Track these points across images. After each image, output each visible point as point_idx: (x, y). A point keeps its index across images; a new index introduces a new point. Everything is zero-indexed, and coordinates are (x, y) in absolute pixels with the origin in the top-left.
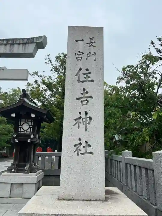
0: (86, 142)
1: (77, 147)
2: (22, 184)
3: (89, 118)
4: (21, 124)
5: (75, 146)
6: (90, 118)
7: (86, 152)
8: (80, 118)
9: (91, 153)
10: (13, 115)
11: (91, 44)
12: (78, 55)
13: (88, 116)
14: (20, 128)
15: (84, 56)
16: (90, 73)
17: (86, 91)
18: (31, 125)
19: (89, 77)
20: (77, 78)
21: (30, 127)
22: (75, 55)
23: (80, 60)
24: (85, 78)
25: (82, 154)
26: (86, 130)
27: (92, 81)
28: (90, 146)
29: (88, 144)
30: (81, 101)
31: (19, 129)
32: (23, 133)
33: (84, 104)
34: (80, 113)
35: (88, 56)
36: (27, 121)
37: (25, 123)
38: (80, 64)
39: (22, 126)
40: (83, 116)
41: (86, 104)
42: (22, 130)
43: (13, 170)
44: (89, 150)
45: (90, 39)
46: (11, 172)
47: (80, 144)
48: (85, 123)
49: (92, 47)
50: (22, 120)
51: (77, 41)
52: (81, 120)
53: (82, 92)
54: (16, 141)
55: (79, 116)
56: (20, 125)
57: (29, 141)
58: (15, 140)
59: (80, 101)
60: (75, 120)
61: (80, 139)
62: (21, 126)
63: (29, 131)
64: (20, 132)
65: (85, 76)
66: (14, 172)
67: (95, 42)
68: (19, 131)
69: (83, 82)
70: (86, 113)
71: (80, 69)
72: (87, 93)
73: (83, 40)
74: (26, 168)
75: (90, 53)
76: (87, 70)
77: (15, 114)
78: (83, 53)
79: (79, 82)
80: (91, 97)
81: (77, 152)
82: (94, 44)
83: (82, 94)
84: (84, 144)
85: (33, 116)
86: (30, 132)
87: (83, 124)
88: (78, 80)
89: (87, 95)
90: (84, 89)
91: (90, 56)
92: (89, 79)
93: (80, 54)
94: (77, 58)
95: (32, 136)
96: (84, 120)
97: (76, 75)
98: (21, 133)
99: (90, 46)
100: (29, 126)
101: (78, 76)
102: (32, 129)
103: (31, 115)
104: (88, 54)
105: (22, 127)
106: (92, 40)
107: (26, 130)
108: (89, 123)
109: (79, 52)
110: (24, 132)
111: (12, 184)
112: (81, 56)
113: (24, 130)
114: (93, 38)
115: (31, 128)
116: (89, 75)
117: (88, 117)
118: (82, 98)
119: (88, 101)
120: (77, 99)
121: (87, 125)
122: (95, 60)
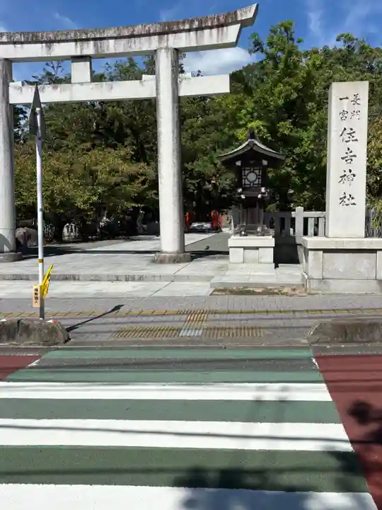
0: (350, 196)
2: (258, 248)
3: (353, 176)
4: (246, 174)
5: (341, 199)
7: (350, 203)
8: (345, 175)
9: (354, 204)
10: (238, 163)
11: (355, 101)
12: (342, 114)
13: (352, 173)
14: (245, 179)
15: (349, 115)
16: (354, 132)
18: (259, 175)
19: (353, 137)
20: (341, 138)
22: (340, 115)
23: (345, 120)
24: (349, 138)
25: (347, 205)
26: (350, 186)
27: (356, 140)
28: (353, 198)
30: (346, 161)
31: (243, 180)
32: (249, 186)
33: (348, 163)
34: (345, 171)
35: (353, 114)
36: (254, 170)
37: (251, 172)
38: (345, 124)
39: (247, 176)
40: (347, 173)
41: (350, 163)
42: (247, 182)
43: (243, 233)
44: (353, 201)
45: (355, 95)
46: (241, 235)
48: (349, 179)
49: (356, 105)
50: (247, 168)
51: (341, 99)
52: (346, 177)
53: (347, 151)
55: (344, 173)
57: (260, 196)
58: (242, 196)
59: (344, 160)
60: (341, 177)
61: (345, 193)
62: (245, 177)
63: (257, 182)
65: (349, 136)
66: (245, 235)
67: (359, 99)
68: (244, 183)
69: (346, 142)
70: (350, 171)
71: (345, 129)
72: (351, 152)
73: (347, 98)
74: (258, 230)
75: (354, 111)
76: (351, 129)
77: (240, 162)
78: (347, 113)
79: (343, 142)
80: (355, 156)
81: (342, 204)
82: (358, 102)
83: (346, 153)
84: (348, 197)
85: (265, 163)
86: (259, 184)
87: (348, 181)
88: (343, 140)
89: (351, 154)
90: (349, 149)
92: (352, 139)
94: (341, 118)
95: (263, 190)
96: (349, 177)
97: (341, 135)
98: (247, 186)
99: (354, 104)
100: (257, 176)
101: (343, 136)
102: (260, 180)
103: (262, 162)
105: (247, 178)
106: (357, 96)
107: (253, 182)
108: (353, 180)
109: (344, 111)
110: (250, 184)
111: (244, 248)
112: (346, 115)
114: (358, 94)
115: (259, 178)
116: (353, 135)
118: (346, 157)
119: (352, 160)
120: (342, 158)
121: (351, 181)
122: (359, 119)
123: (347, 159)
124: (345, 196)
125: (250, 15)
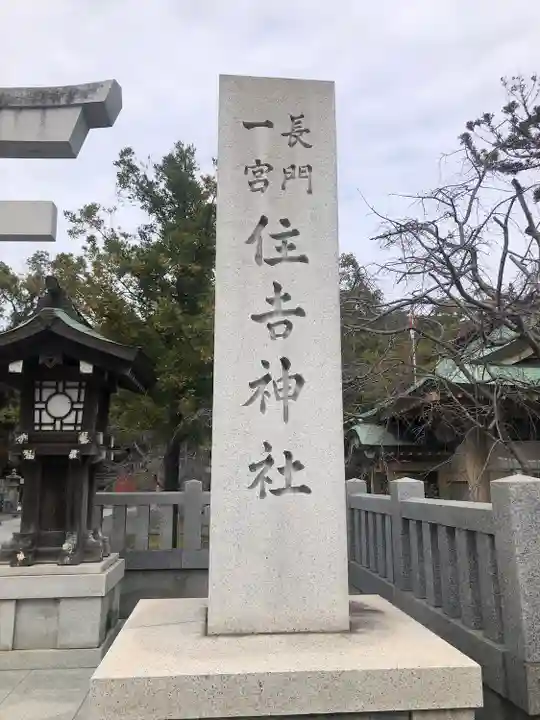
0: (288, 455)
1: (258, 471)
2: (56, 600)
3: (294, 381)
4: (45, 399)
5: (253, 467)
6: (299, 380)
7: (289, 485)
8: (267, 378)
9: (304, 489)
10: (16, 367)
11: (295, 136)
12: (254, 173)
13: (292, 371)
14: (41, 410)
15: (275, 178)
16: (295, 233)
17: (282, 294)
18: (79, 402)
19: (292, 247)
20: (253, 248)
21: (76, 406)
22: (246, 173)
23: (262, 190)
24: (279, 249)
25: (276, 492)
26: (286, 418)
27: (303, 259)
28: (298, 466)
29: (293, 461)
30: (269, 326)
31: (37, 413)
32: (51, 428)
33: (278, 336)
34: (266, 364)
35: (289, 176)
36: (65, 387)
37: (57, 393)
38: (262, 204)
39: (46, 403)
40: (276, 371)
41: (285, 336)
42: (46, 419)
43: (21, 556)
44: (298, 479)
45: (293, 119)
46: (14, 562)
47: (269, 461)
48: (281, 394)
49: (299, 147)
50: (45, 383)
51: (248, 126)
52: (269, 387)
53: (272, 295)
54: (29, 455)
55: (263, 372)
56: (41, 402)
57: (73, 454)
58: (26, 452)
59: (263, 326)
60: (252, 385)
61: (267, 447)
62: (43, 406)
63: (71, 419)
64: (41, 424)
65: (279, 243)
66: (25, 563)
67: (307, 131)
68: (37, 421)
69: (272, 262)
70: (285, 363)
71: (263, 221)
72: (286, 297)
73: (268, 124)
74: (65, 546)
75: (293, 167)
76: (285, 223)
77: (21, 363)
78: (270, 168)
79: (259, 264)
80: (299, 312)
81: (258, 488)
82: (304, 138)
83: (270, 301)
84: (280, 460)
85: (86, 368)
86: (75, 424)
87: (278, 398)
88: (258, 257)
89: (286, 306)
90: (277, 288)
91: (292, 177)
92: (291, 254)
93: (262, 171)
94: (250, 184)
95: (83, 439)
96: (280, 385)
97: (250, 240)
98: (45, 428)
99: (291, 145)
100: (73, 403)
101: (256, 243)
102: (80, 413)
103: (79, 365)
104: (288, 170)
105: (46, 409)
106: (299, 122)
107: (62, 419)
108: (295, 396)
109: (258, 162)
110: (53, 424)
111: (19, 602)
112: (264, 176)
113: (55, 419)
114: (302, 116)
115: (77, 410)
116: (290, 240)
117: (290, 377)
118: (270, 314)
119: (289, 325)
120: (255, 318)
121: (290, 401)
122: (310, 192)
123: (271, 321)
124: (270, 456)
125: (99, 97)
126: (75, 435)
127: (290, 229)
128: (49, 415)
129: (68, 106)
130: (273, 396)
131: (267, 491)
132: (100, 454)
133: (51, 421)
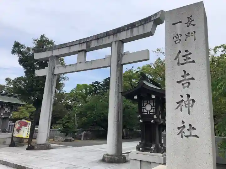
0: (190, 125)
1: (181, 129)
2: (150, 163)
4: (144, 106)
5: (179, 128)
6: (193, 101)
7: (191, 135)
8: (182, 101)
9: (196, 136)
10: (136, 97)
11: (189, 23)
12: (176, 38)
13: (191, 98)
14: (144, 108)
15: (183, 38)
16: (190, 54)
17: (186, 73)
18: (153, 106)
19: (190, 58)
20: (176, 61)
21: (153, 107)
22: (174, 38)
23: (179, 43)
24: (185, 60)
25: (187, 136)
26: (189, 113)
27: (193, 62)
28: (194, 129)
29: (192, 127)
30: (183, 84)
31: (143, 109)
32: (146, 114)
33: (186, 87)
34: (182, 96)
35: (187, 36)
36: (149, 102)
37: (147, 104)
38: (179, 47)
40: (185, 98)
41: (188, 86)
42: (145, 111)
43: (141, 149)
44: (194, 133)
45: (188, 18)
46: (139, 150)
47: (184, 126)
48: (187, 106)
49: (191, 26)
50: (145, 101)
51: (174, 24)
52: (183, 103)
53: (183, 74)
54: (141, 121)
55: (181, 99)
56: (143, 106)
57: (152, 121)
58: (140, 120)
59: (181, 84)
60: (178, 103)
61: (183, 122)
62: (144, 107)
63: (152, 111)
64: (144, 113)
65: (185, 58)
66: (142, 151)
67: (193, 20)
68: (143, 112)
69: (182, 64)
70: (188, 96)
71: (180, 52)
72: (188, 74)
73: (180, 22)
74: (152, 148)
75: (189, 33)
76: (187, 51)
77: (137, 96)
78: (181, 35)
79: (179, 65)
80: (193, 79)
81: (180, 135)
82: (193, 23)
83: (183, 76)
84: (187, 127)
85: (153, 97)
86: (153, 113)
87: (186, 107)
88: (178, 63)
89: (188, 77)
90: (185, 72)
91: (189, 36)
92: (189, 61)
93: (179, 37)
94: (175, 42)
95: (155, 117)
96: (187, 103)
98: (145, 114)
99: (188, 26)
100: (152, 107)
101: (177, 59)
102: (154, 109)
103: (151, 96)
104: (187, 35)
105: (145, 108)
106: (191, 18)
107: (149, 111)
108: (192, 106)
109: (177, 35)
110: (147, 112)
111: (141, 161)
113: (148, 111)
114: (192, 16)
116: (189, 56)
117: (190, 100)
118: (183, 80)
119: (189, 83)
120: (178, 82)
121: (190, 107)
122: (195, 40)
123: (183, 82)
124: (184, 125)
125: (158, 17)
126: (153, 116)
127: (188, 53)
128: (146, 110)
129: (150, 21)
130: (184, 106)
131: (183, 136)
132: (161, 121)
133: (146, 111)
